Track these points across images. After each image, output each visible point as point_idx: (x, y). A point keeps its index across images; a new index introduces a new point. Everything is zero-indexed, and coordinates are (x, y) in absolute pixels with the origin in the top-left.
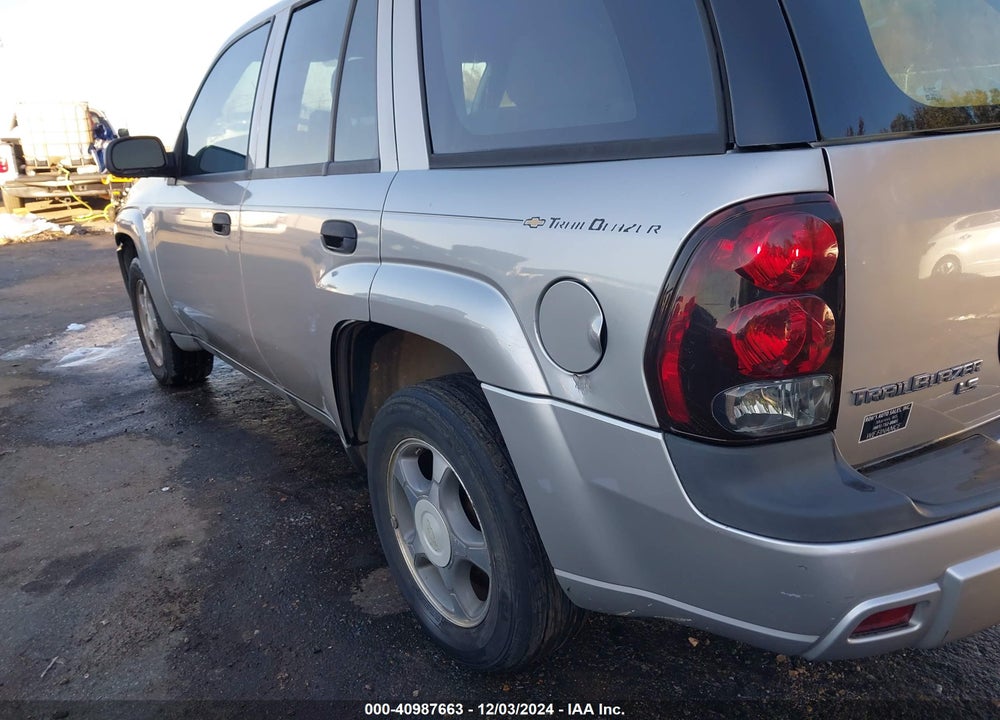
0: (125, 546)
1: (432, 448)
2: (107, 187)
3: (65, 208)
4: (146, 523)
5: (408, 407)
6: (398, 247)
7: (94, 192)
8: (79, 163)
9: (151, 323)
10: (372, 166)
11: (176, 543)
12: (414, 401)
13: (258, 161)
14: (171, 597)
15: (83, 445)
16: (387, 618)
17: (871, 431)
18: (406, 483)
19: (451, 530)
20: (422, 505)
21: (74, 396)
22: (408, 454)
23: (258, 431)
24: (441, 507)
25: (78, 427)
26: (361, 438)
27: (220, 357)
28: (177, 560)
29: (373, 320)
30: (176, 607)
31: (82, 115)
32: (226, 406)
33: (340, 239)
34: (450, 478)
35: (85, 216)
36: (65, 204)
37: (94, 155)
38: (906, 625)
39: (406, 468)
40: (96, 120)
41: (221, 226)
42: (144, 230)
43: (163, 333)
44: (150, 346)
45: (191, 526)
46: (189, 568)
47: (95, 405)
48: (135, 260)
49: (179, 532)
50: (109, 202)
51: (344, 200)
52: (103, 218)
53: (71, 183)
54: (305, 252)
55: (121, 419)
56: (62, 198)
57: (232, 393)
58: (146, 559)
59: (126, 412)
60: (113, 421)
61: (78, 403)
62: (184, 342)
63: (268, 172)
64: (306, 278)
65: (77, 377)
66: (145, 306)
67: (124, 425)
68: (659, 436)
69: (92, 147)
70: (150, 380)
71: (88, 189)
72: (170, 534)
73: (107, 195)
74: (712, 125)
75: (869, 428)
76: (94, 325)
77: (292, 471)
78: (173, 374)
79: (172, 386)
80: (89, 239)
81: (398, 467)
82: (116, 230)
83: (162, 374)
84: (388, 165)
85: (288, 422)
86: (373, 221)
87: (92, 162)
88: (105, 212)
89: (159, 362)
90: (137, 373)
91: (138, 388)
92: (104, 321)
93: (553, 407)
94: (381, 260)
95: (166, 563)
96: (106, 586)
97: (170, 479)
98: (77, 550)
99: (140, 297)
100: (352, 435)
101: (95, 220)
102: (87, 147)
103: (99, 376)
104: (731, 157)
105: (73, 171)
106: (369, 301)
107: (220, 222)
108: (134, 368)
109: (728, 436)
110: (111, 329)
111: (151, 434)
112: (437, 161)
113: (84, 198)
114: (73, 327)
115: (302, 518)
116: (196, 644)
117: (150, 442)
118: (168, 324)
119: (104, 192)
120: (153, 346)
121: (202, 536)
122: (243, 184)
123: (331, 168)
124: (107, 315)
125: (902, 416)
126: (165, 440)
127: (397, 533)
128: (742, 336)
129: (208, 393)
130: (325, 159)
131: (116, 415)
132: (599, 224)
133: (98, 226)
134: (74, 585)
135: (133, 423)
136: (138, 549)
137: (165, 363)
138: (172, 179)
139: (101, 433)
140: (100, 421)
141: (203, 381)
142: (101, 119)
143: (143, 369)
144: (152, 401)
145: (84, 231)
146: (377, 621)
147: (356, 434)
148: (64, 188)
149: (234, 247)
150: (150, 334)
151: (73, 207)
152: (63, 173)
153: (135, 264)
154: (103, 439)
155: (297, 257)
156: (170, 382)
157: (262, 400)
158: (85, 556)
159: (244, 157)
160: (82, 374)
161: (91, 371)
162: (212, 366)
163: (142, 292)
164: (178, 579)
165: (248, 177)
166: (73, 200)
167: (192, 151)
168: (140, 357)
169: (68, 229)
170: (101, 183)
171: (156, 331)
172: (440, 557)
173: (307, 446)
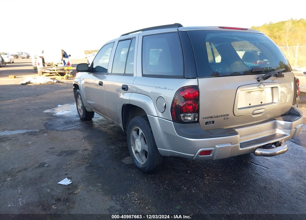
0: (75, 150)
1: (139, 128)
2: (65, 70)
3: (54, 75)
4: (80, 146)
5: (135, 120)
6: (139, 91)
7: (62, 72)
8: (58, 64)
9: (80, 105)
10: (132, 75)
11: (86, 150)
12: (136, 119)
13: (109, 71)
14: (86, 159)
15: (65, 131)
16: (128, 164)
17: (207, 124)
18: (134, 136)
19: (142, 144)
20: (137, 140)
21: (62, 121)
22: (135, 130)
23: (104, 130)
24: (140, 140)
25: (63, 127)
26: (126, 128)
27: (97, 113)
28: (86, 152)
29: (130, 103)
30: (86, 160)
31: (61, 51)
32: (96, 125)
33: (125, 88)
34: (142, 134)
35: (59, 78)
36: (54, 74)
37: (63, 62)
38: (210, 155)
39: (134, 133)
40: (63, 53)
41: (101, 84)
42: (81, 84)
43: (84, 107)
44: (79, 111)
45: (90, 147)
46: (89, 154)
47: (67, 123)
48: (78, 90)
49: (87, 148)
50: (65, 74)
51: (126, 81)
52: (63, 78)
53: (56, 69)
54: (118, 91)
55: (72, 126)
56: (53, 73)
57: (98, 122)
58: (80, 152)
59: (73, 125)
60: (71, 127)
61: (63, 123)
62: (88, 109)
63: (111, 74)
64: (118, 96)
65: (61, 117)
66: (79, 101)
67: (73, 128)
68: (172, 122)
69: (62, 60)
70: (79, 118)
71: (61, 71)
72: (85, 148)
73: (65, 72)
74: (182, 74)
75: (207, 123)
76: (64, 106)
77: (111, 138)
78: (85, 117)
79: (84, 120)
80: (60, 84)
81: (133, 133)
82: (74, 83)
83: (82, 117)
84: (135, 75)
85: (111, 129)
86: (131, 85)
87: (62, 64)
88: (65, 77)
89: (81, 114)
90: (75, 117)
91: (76, 120)
92: (66, 105)
93: (158, 118)
94: (132, 92)
95: (84, 153)
96: (72, 156)
97: (84, 139)
98: (66, 150)
99: (78, 99)
100: (124, 128)
101: (61, 79)
102: (61, 59)
103: (67, 117)
104: (184, 79)
105: (57, 65)
106: (129, 100)
107: (101, 83)
108: (75, 116)
109: (181, 122)
110: (68, 107)
111: (79, 130)
112: (143, 75)
113: (59, 73)
114: (59, 106)
115: (113, 147)
116: (91, 166)
117: (79, 131)
118: (85, 105)
119: (64, 71)
120: (80, 110)
121: (91, 149)
122: (106, 76)
123: (125, 74)
124: (67, 103)
125: (213, 122)
126: (82, 131)
127: (132, 147)
128: (184, 106)
129: (92, 122)
130: (123, 73)
131: (71, 125)
132: (166, 88)
133: (62, 81)
134: (66, 155)
135: (75, 127)
136: (78, 150)
137: (83, 115)
138: (89, 73)
139: (68, 129)
140: (68, 127)
141: (91, 120)
142: (65, 52)
143: (77, 116)
144: (79, 123)
145: (59, 82)
146: (126, 165)
147: (125, 127)
148: (54, 70)
149: (103, 89)
150: (80, 107)
151: (56, 75)
152: (54, 66)
153: (78, 91)
154: (69, 130)
155: (115, 92)
156: (84, 119)
157: (105, 124)
158: (68, 151)
159: (107, 70)
160: (62, 116)
161: (65, 116)
162: (94, 116)
163: (79, 98)
164: (87, 156)
165: (108, 74)
166: (56, 73)
167: (94, 67)
168: (76, 113)
169: (55, 81)
170: (63, 69)
171: (82, 107)
172: (139, 150)
173: (115, 134)
